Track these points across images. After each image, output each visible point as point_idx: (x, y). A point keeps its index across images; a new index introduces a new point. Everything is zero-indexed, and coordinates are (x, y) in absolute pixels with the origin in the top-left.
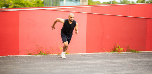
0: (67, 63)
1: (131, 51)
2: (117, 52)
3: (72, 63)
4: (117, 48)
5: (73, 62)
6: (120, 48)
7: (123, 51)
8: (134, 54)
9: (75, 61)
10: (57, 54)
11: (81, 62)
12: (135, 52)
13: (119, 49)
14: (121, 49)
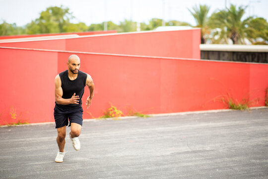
0: (24, 141)
1: (136, 114)
2: (112, 117)
3: (33, 140)
4: (111, 110)
5: (36, 139)
6: (116, 110)
7: (122, 116)
8: (141, 119)
9: (39, 137)
10: (6, 126)
11: (50, 138)
12: (142, 116)
13: (115, 113)
14: (118, 112)
